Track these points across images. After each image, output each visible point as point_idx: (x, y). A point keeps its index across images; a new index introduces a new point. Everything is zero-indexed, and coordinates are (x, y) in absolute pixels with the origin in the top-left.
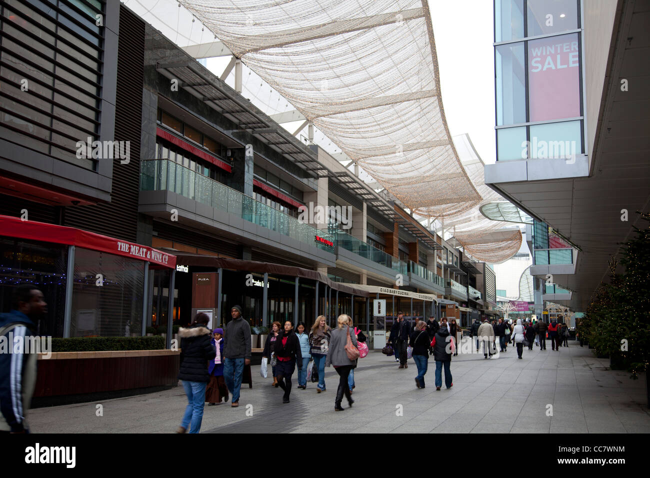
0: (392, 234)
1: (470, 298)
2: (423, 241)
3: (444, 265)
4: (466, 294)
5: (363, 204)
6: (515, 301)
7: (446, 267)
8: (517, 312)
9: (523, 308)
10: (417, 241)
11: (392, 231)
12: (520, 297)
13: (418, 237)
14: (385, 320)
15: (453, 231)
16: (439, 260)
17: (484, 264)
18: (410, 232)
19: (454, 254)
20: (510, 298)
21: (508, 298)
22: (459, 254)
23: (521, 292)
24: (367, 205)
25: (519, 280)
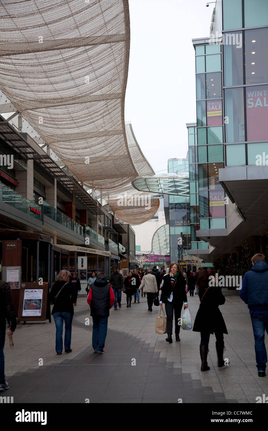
0: (71, 203)
1: (120, 253)
2: (90, 208)
3: (103, 226)
4: (117, 250)
5: (54, 179)
6: (148, 254)
7: (105, 228)
8: (149, 264)
9: (153, 260)
10: (86, 209)
11: (71, 201)
12: (152, 251)
13: (88, 205)
14: (87, 272)
15: (107, 199)
16: (99, 223)
17: (128, 225)
18: (82, 201)
19: (109, 218)
20: (144, 252)
21: (142, 252)
22: (112, 218)
23: (153, 247)
24: (57, 180)
25: (152, 237)
